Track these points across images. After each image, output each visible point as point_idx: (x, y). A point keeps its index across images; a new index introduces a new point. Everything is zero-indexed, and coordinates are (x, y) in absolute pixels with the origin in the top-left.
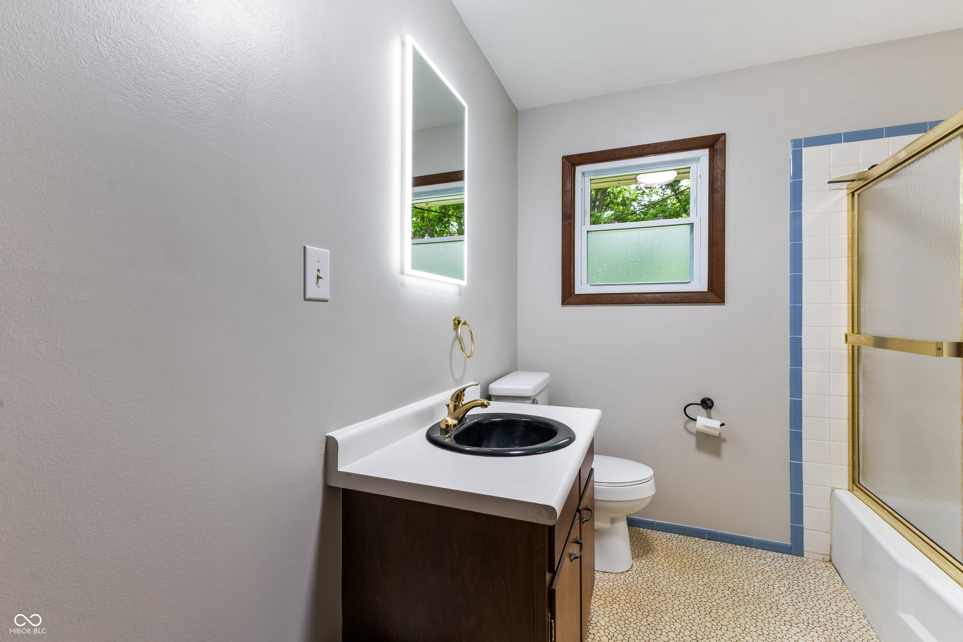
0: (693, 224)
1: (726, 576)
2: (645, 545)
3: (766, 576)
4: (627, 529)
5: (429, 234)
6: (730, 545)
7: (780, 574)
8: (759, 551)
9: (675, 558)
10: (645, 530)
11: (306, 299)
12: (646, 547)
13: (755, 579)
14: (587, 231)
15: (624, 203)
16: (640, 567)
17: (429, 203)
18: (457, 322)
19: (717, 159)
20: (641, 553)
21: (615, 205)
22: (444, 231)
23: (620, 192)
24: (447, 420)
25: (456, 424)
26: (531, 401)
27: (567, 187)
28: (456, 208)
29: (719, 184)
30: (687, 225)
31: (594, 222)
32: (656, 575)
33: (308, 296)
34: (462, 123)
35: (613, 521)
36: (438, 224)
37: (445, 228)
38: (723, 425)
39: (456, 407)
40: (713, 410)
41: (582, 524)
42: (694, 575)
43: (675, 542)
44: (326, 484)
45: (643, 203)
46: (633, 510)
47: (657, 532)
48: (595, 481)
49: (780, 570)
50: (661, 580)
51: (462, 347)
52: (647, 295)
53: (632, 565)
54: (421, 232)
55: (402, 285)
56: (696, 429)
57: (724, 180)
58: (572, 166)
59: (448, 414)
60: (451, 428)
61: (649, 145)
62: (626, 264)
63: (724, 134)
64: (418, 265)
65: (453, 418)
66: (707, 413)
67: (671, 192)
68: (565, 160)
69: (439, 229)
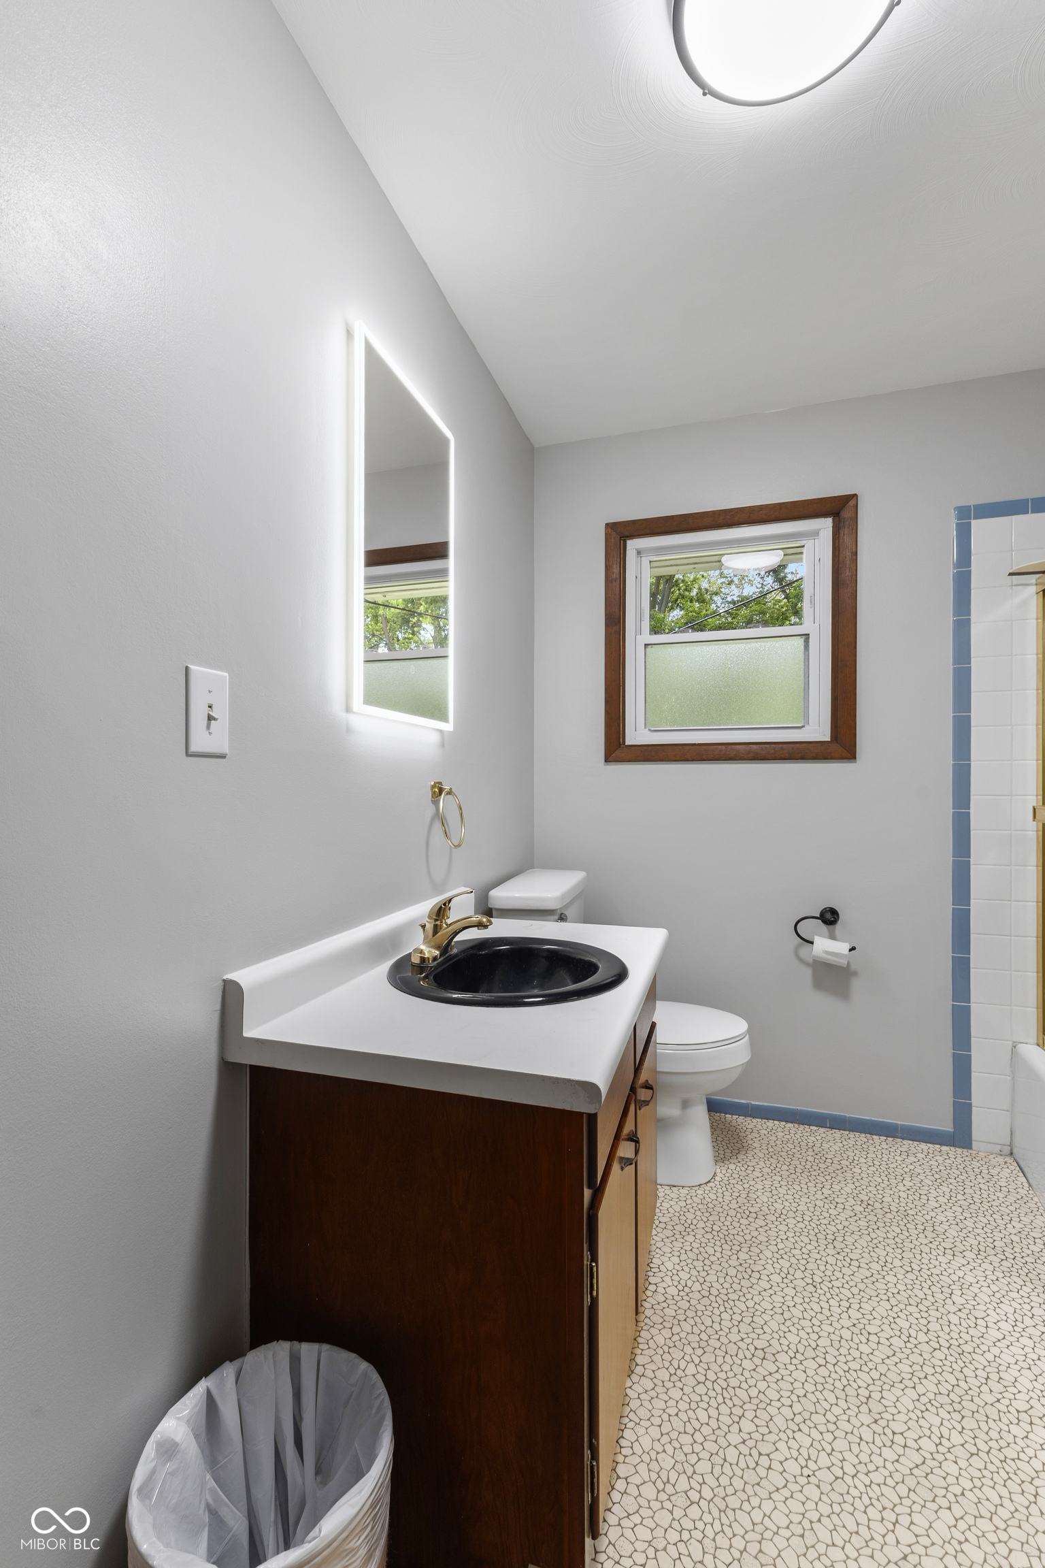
0: (809, 635)
1: (857, 1184)
2: (735, 1141)
3: (917, 1180)
4: (707, 1116)
5: (386, 644)
6: (863, 1135)
7: (937, 1176)
8: (907, 1142)
9: (780, 1158)
10: (735, 1117)
11: (188, 754)
12: (735, 1144)
13: (901, 1187)
14: (645, 645)
15: (701, 599)
16: (727, 1175)
17: (389, 594)
18: (437, 790)
19: (844, 534)
20: (728, 1154)
21: (687, 601)
22: (412, 638)
23: (695, 580)
24: (422, 950)
25: (436, 957)
26: (557, 917)
27: (613, 573)
28: (431, 602)
29: (848, 573)
30: (799, 637)
31: (655, 630)
32: (751, 1187)
33: (194, 748)
34: (444, 465)
35: (685, 1104)
36: (401, 628)
37: (413, 634)
38: (852, 949)
39: (436, 929)
40: (838, 926)
41: (638, 1110)
42: (809, 1184)
43: (780, 1135)
44: (223, 1060)
45: (729, 599)
46: (715, 1087)
47: (753, 1120)
48: (657, 1042)
49: (938, 1170)
50: (759, 1194)
51: (445, 831)
52: (737, 747)
53: (715, 1173)
54: (373, 640)
55: (349, 730)
56: (814, 956)
57: (855, 567)
58: (621, 540)
59: (424, 941)
60: (429, 962)
61: (742, 510)
62: (705, 698)
63: (855, 495)
64: (374, 697)
65: (432, 947)
66: (829, 931)
67: (774, 582)
68: (610, 530)
69: (403, 635)
